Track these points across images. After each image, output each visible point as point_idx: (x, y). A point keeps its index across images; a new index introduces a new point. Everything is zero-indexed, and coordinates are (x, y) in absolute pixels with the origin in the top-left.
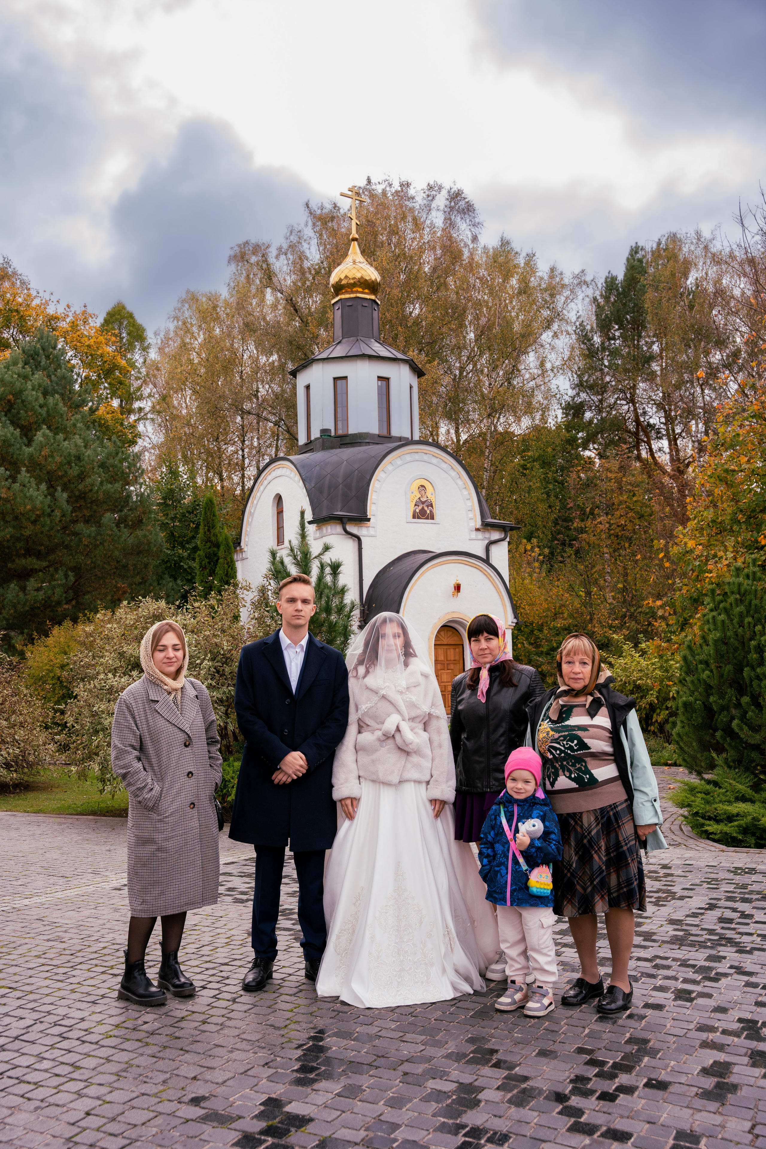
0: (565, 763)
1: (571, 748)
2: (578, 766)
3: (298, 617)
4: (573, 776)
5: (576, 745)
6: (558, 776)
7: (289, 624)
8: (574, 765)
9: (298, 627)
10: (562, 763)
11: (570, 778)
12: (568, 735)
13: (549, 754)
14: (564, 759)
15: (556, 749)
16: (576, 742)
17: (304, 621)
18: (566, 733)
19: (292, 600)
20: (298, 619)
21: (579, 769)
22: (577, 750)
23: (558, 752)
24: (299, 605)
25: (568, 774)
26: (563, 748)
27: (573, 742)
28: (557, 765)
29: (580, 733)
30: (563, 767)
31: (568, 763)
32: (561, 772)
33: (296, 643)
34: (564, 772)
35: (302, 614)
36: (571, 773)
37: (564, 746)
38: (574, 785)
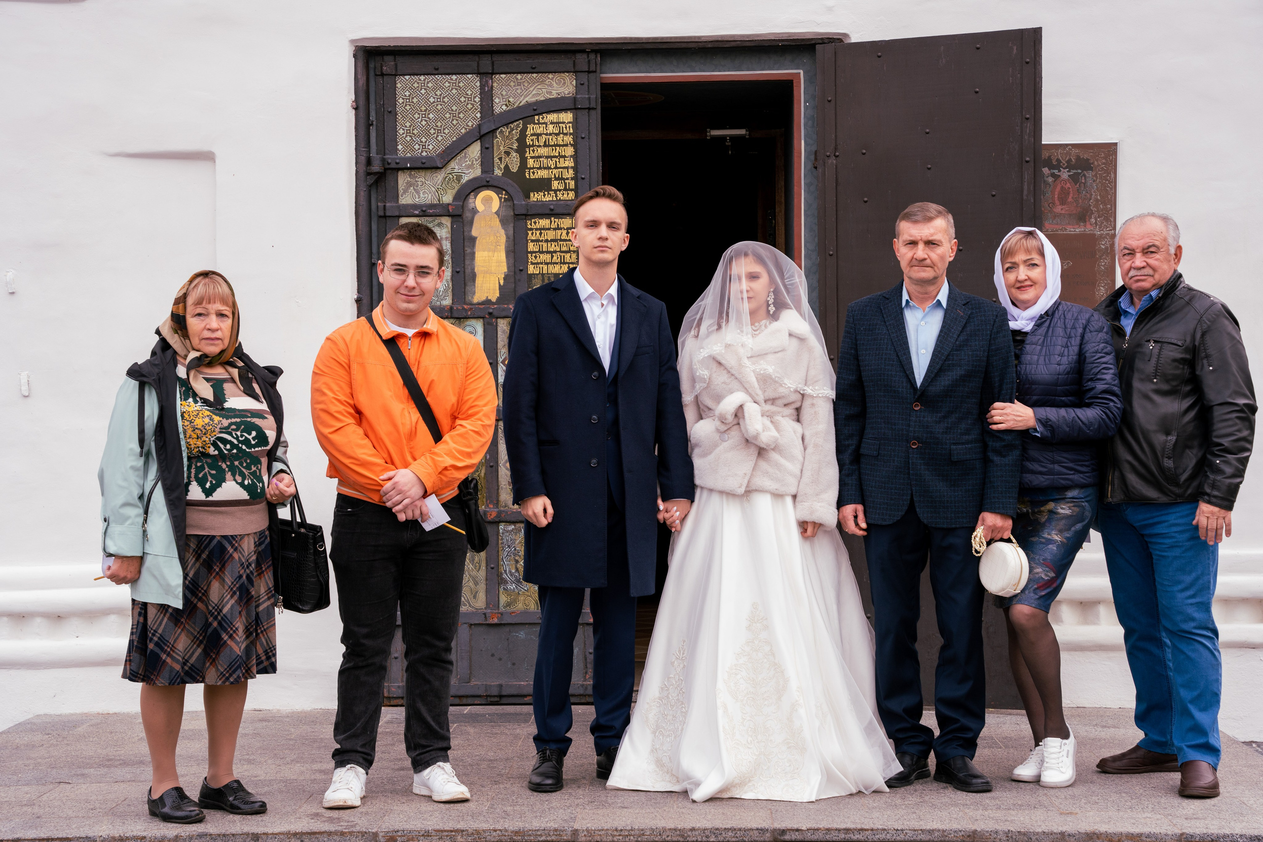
0: (236, 463)
1: (247, 442)
2: (254, 469)
3: (602, 249)
4: (246, 482)
5: (254, 438)
6: (224, 480)
7: (591, 262)
8: (248, 467)
9: (602, 264)
10: (232, 463)
11: (242, 485)
12: (242, 423)
13: (212, 448)
14: (236, 457)
15: (225, 441)
16: (254, 433)
17: (612, 255)
18: (238, 420)
19: (594, 224)
20: (602, 251)
21: (254, 474)
22: (255, 446)
23: (228, 447)
24: (603, 231)
25: (239, 479)
26: (235, 442)
27: (250, 434)
28: (224, 466)
29: (257, 421)
30: (233, 470)
31: (241, 464)
32: (229, 475)
33: (600, 290)
34: (234, 475)
35: (608, 243)
36: (244, 479)
37: (237, 438)
38: (244, 495)
